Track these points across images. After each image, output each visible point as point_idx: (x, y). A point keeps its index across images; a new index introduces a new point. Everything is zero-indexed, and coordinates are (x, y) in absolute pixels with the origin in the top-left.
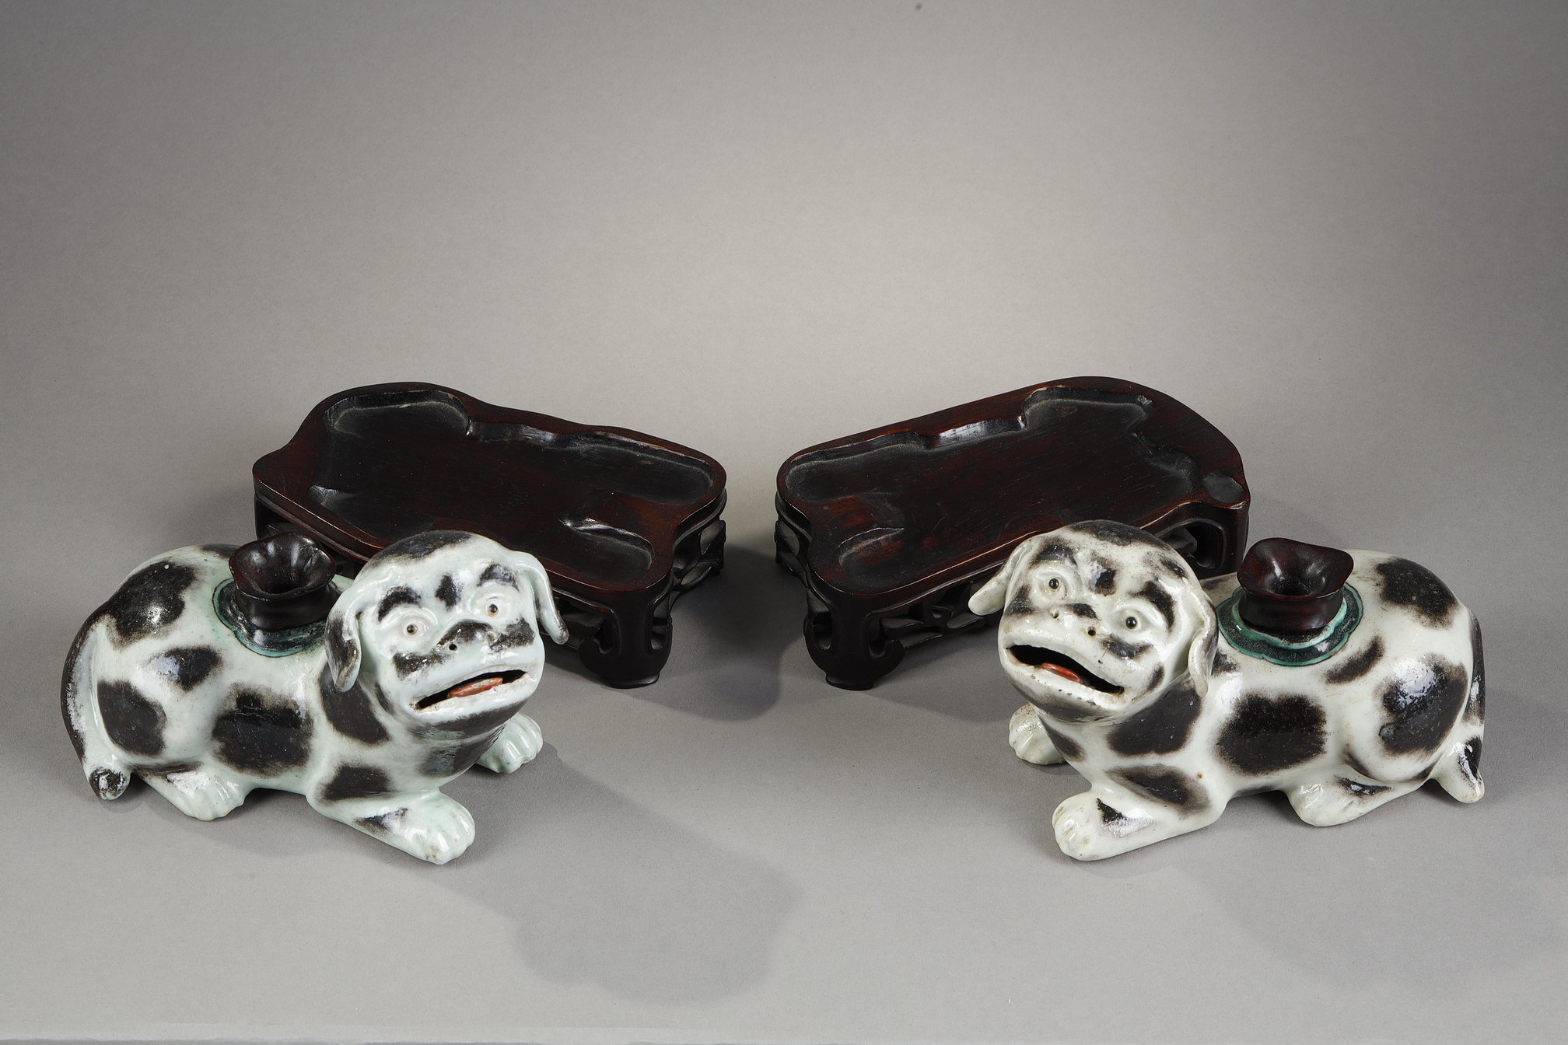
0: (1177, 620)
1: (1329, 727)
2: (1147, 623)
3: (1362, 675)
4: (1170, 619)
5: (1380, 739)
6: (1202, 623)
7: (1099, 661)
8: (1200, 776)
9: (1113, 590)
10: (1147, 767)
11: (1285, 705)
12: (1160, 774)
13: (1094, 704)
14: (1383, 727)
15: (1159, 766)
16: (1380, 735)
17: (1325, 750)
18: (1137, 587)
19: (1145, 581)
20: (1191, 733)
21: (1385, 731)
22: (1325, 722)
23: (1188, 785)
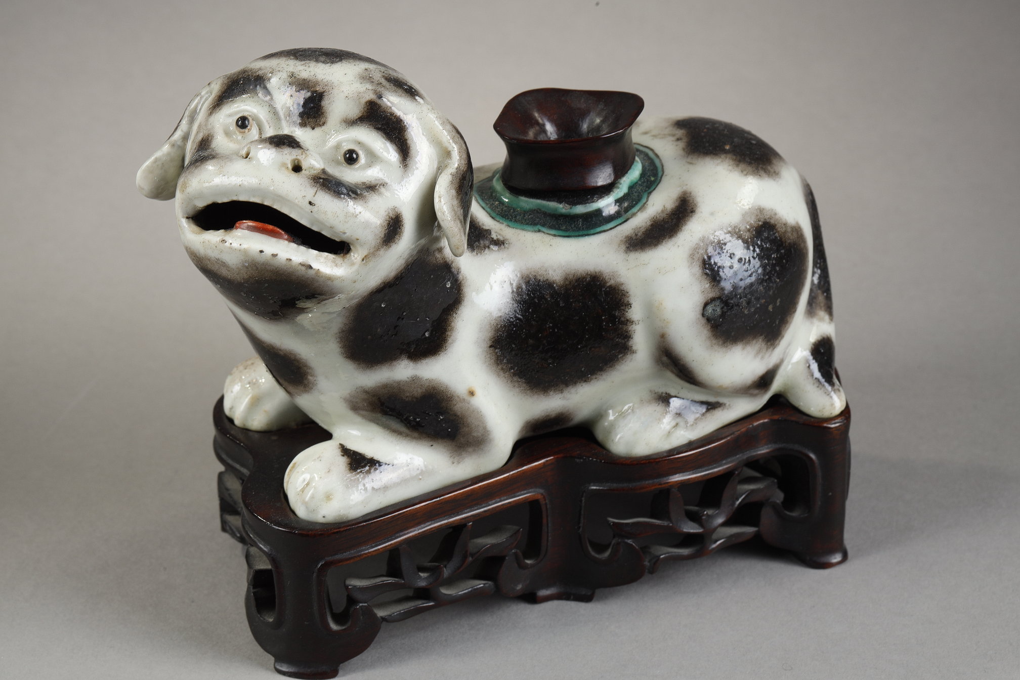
0: (413, 151)
1: (636, 312)
2: (373, 158)
3: (671, 236)
4: (404, 150)
5: (703, 321)
6: (448, 154)
7: (310, 203)
8: (472, 393)
9: (323, 120)
10: (399, 383)
11: (574, 287)
12: (418, 392)
13: (310, 267)
14: (706, 305)
15: (415, 380)
16: (703, 315)
17: (634, 348)
18: (355, 111)
19: (364, 101)
20: (452, 330)
21: (710, 309)
22: (629, 305)
23: (458, 408)
